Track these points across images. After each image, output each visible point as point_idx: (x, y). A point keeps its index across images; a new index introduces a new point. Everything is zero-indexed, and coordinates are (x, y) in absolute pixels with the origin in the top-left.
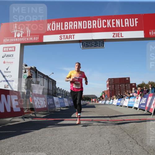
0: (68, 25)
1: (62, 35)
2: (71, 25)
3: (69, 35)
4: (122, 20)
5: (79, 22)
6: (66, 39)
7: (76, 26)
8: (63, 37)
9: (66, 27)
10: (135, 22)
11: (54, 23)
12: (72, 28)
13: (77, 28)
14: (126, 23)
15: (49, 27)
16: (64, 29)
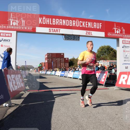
0: (56, 21)
1: (51, 28)
2: (57, 21)
3: (56, 29)
4: (92, 23)
5: (63, 20)
6: (54, 32)
7: (62, 23)
8: (51, 30)
9: (54, 22)
10: (99, 26)
11: (44, 18)
12: (58, 24)
13: (62, 25)
14: (94, 26)
15: (40, 20)
16: (52, 24)
